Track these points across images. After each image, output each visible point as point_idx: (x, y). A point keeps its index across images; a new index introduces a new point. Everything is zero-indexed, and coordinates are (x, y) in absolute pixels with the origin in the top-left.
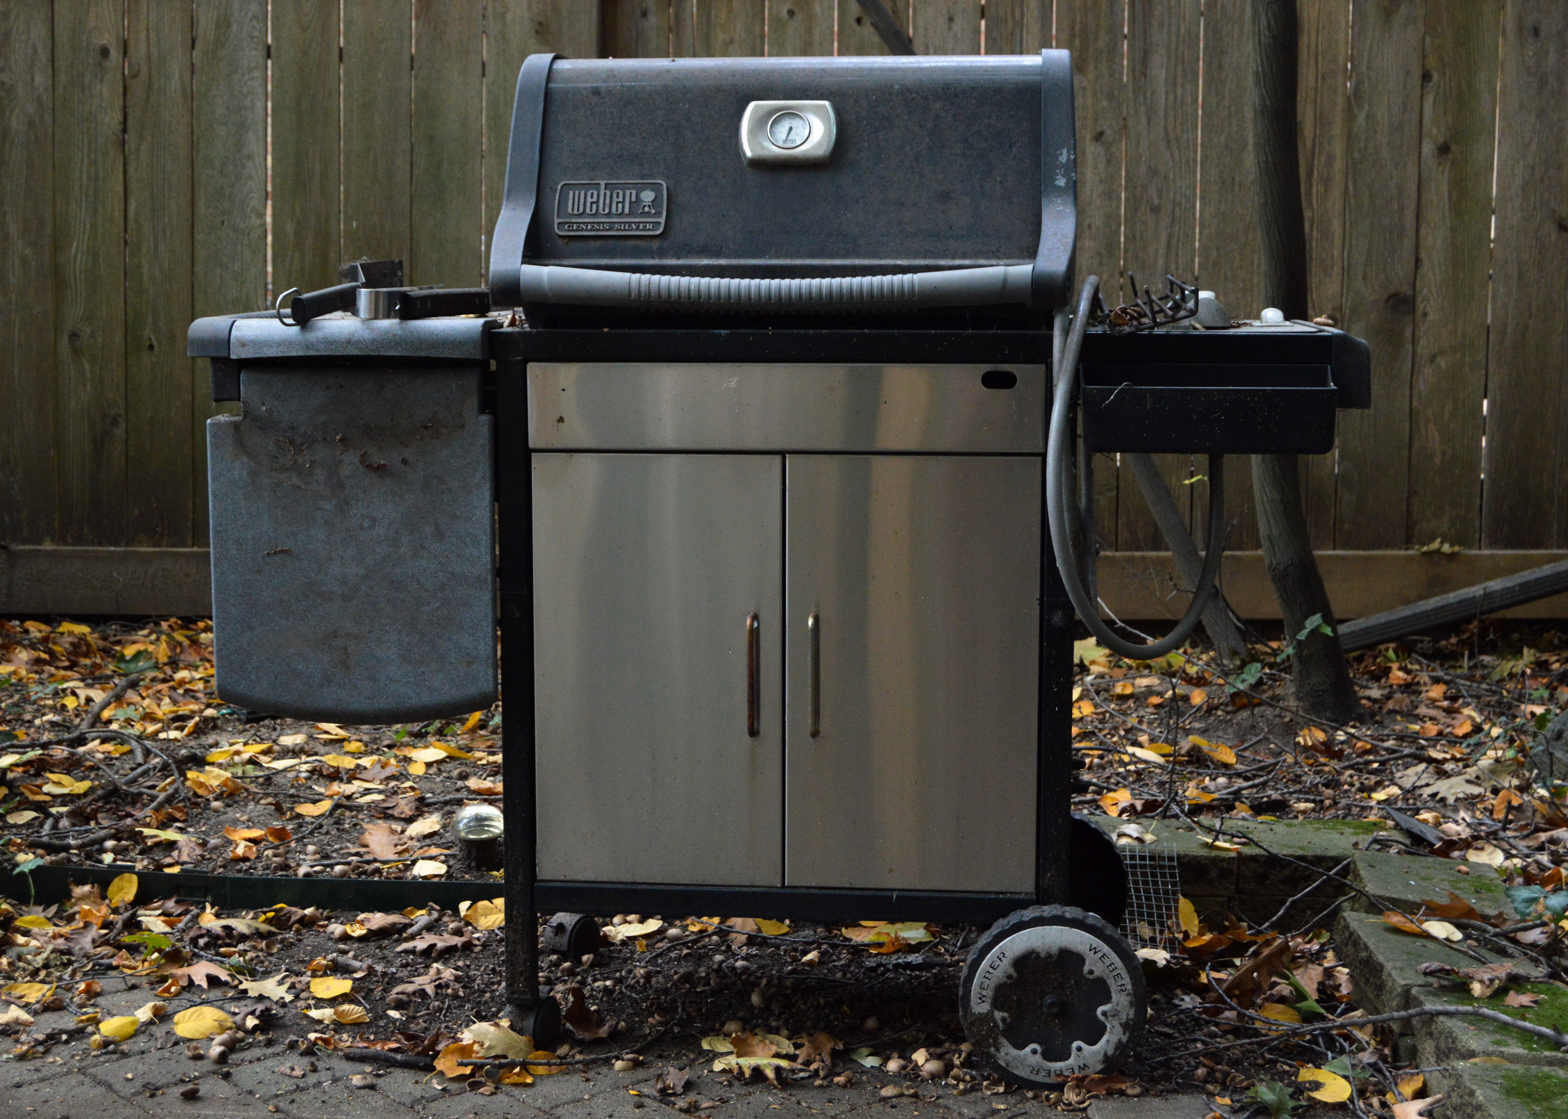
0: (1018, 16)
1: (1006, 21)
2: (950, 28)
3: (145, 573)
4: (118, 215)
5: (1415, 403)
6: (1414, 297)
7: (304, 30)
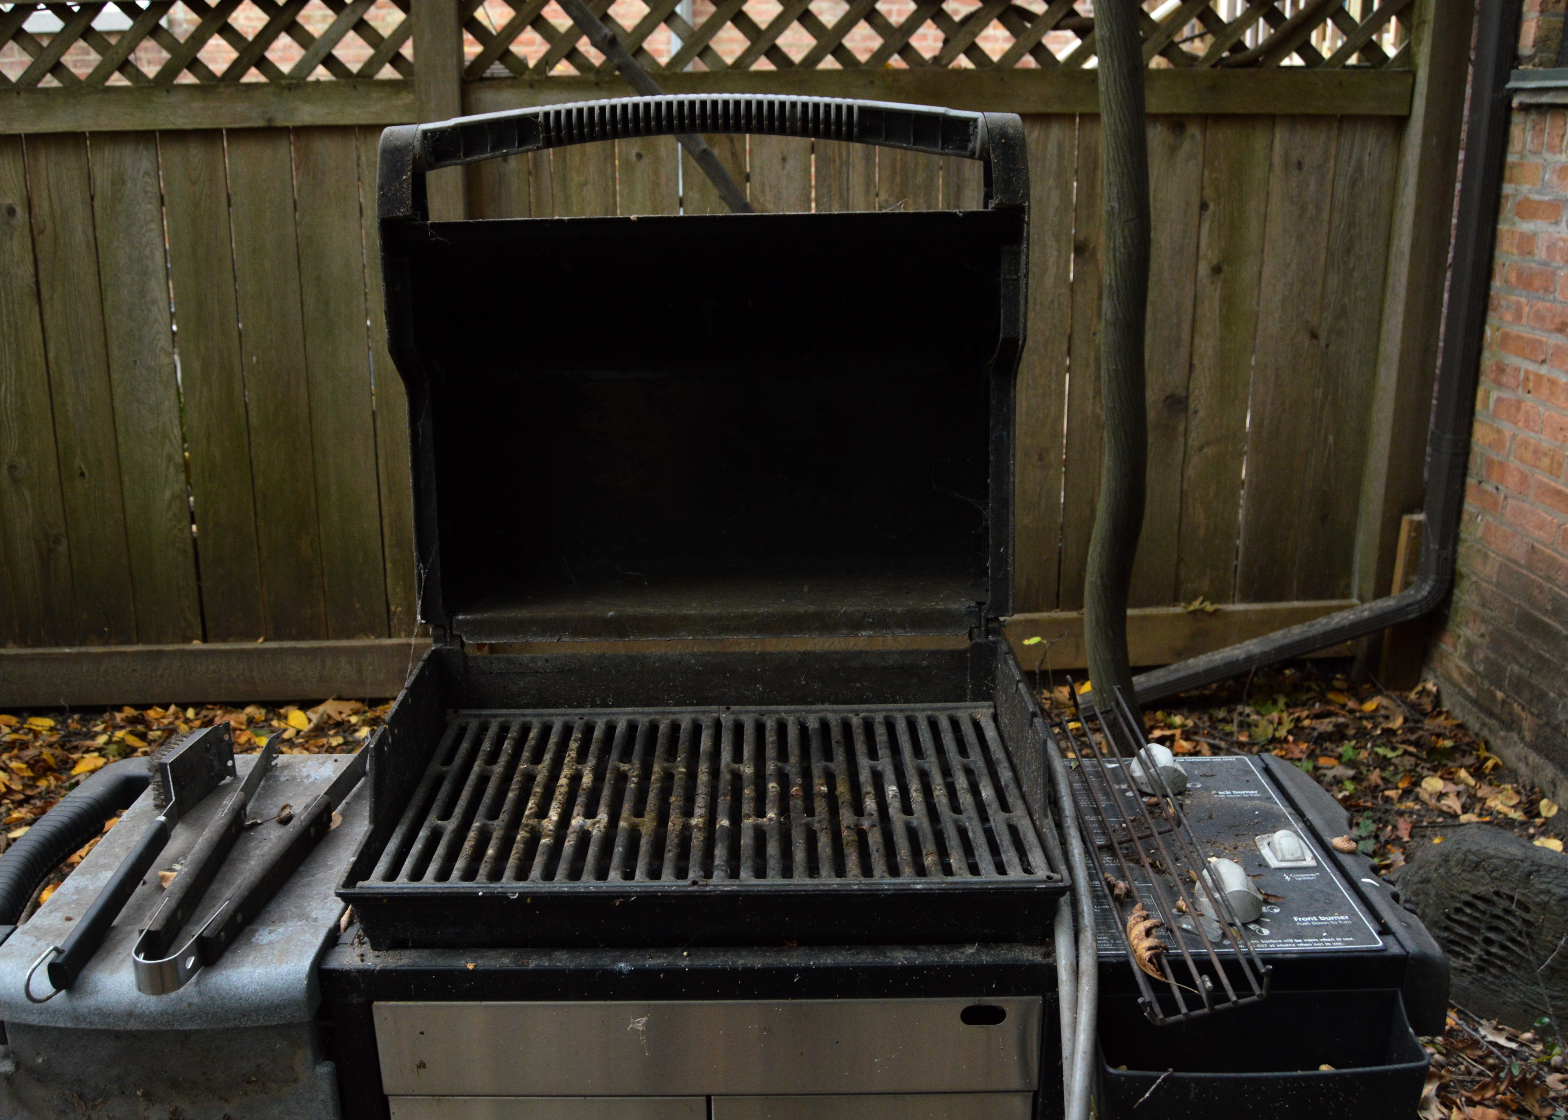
0: (844, 157)
1: (834, 161)
2: (783, 168)
3: (98, 670)
4: (40, 359)
5: (1185, 486)
6: (1187, 398)
7: (194, 183)
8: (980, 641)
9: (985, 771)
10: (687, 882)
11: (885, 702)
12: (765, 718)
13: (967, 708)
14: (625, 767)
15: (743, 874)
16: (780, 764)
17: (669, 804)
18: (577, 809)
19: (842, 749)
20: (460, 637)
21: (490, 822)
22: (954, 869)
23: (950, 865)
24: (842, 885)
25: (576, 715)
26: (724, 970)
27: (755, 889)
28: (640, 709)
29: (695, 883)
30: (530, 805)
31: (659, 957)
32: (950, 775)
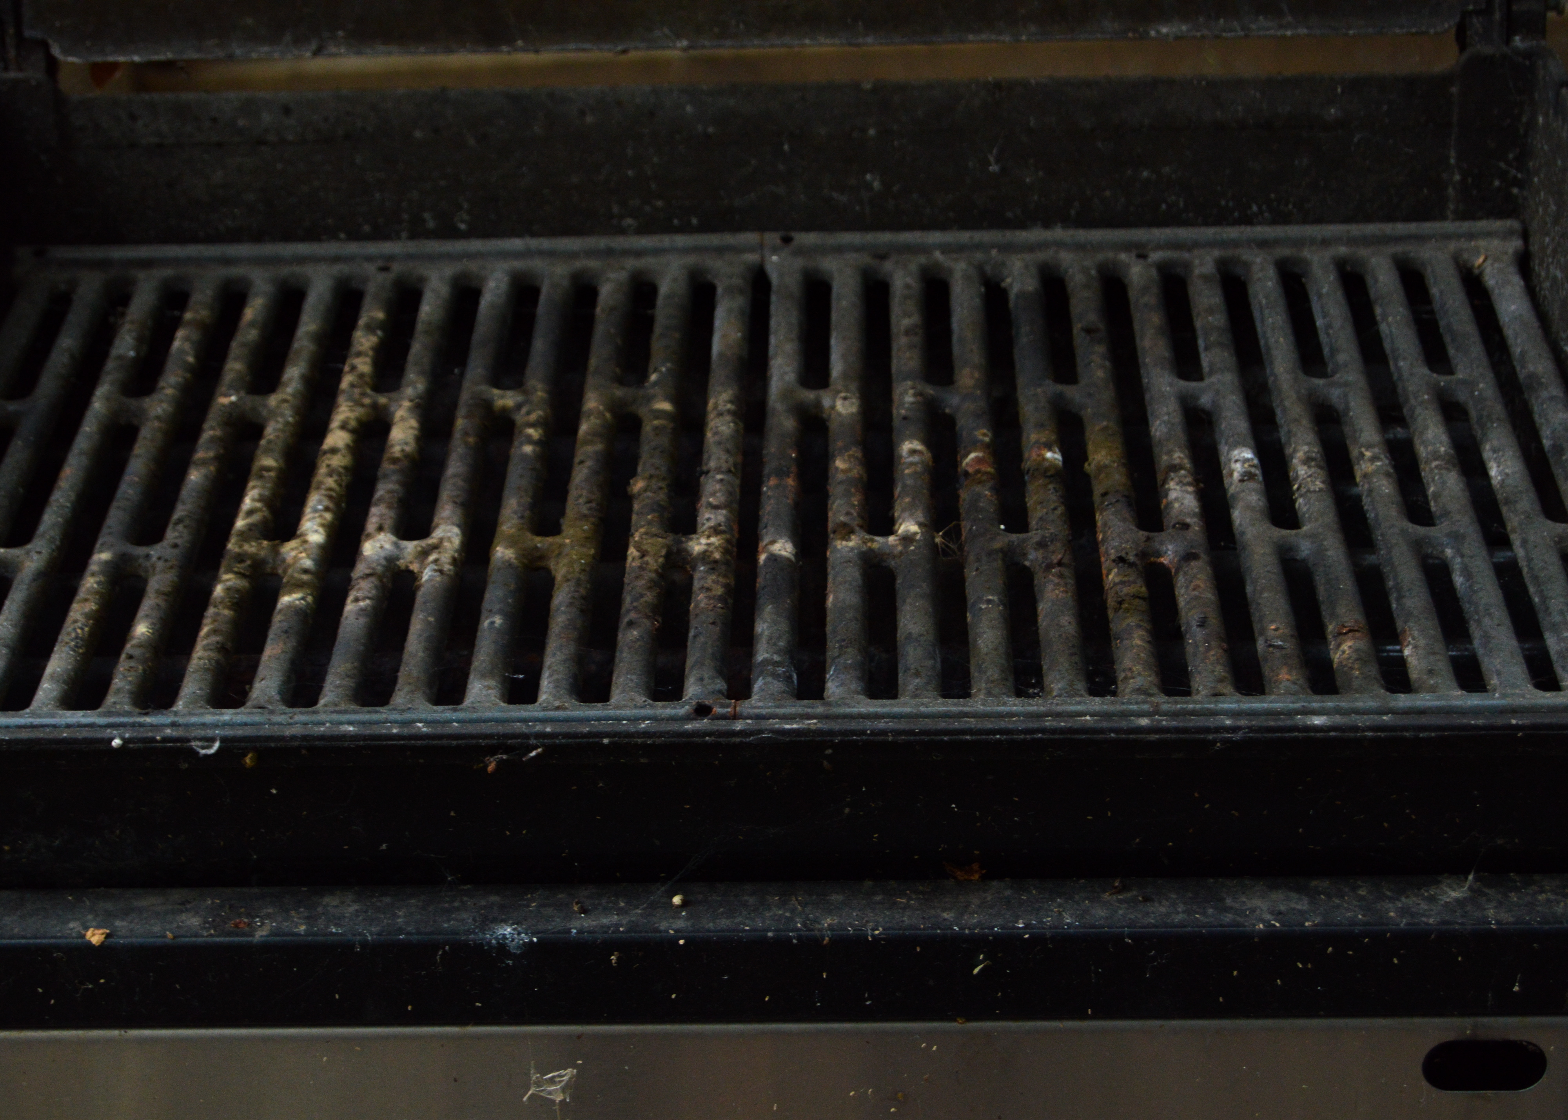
8: (1487, 50)
9: (1498, 409)
10: (682, 709)
11: (1221, 220)
12: (888, 266)
13: (1447, 237)
14: (506, 399)
15: (833, 688)
16: (930, 391)
17: (629, 499)
18: (377, 514)
19: (1101, 349)
20: (45, 46)
21: (141, 551)
22: (1414, 675)
23: (1401, 662)
24: (1106, 715)
25: (369, 259)
26: (781, 944)
27: (868, 725)
28: (545, 243)
29: (702, 711)
30: (248, 503)
31: (606, 911)
32: (1402, 421)
